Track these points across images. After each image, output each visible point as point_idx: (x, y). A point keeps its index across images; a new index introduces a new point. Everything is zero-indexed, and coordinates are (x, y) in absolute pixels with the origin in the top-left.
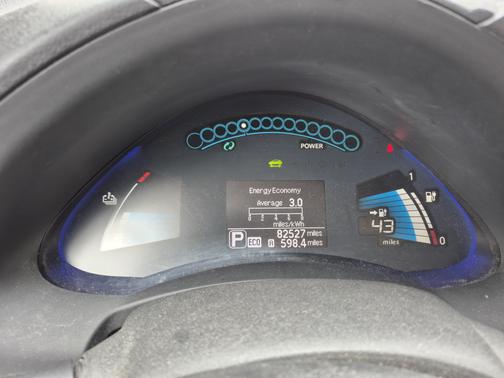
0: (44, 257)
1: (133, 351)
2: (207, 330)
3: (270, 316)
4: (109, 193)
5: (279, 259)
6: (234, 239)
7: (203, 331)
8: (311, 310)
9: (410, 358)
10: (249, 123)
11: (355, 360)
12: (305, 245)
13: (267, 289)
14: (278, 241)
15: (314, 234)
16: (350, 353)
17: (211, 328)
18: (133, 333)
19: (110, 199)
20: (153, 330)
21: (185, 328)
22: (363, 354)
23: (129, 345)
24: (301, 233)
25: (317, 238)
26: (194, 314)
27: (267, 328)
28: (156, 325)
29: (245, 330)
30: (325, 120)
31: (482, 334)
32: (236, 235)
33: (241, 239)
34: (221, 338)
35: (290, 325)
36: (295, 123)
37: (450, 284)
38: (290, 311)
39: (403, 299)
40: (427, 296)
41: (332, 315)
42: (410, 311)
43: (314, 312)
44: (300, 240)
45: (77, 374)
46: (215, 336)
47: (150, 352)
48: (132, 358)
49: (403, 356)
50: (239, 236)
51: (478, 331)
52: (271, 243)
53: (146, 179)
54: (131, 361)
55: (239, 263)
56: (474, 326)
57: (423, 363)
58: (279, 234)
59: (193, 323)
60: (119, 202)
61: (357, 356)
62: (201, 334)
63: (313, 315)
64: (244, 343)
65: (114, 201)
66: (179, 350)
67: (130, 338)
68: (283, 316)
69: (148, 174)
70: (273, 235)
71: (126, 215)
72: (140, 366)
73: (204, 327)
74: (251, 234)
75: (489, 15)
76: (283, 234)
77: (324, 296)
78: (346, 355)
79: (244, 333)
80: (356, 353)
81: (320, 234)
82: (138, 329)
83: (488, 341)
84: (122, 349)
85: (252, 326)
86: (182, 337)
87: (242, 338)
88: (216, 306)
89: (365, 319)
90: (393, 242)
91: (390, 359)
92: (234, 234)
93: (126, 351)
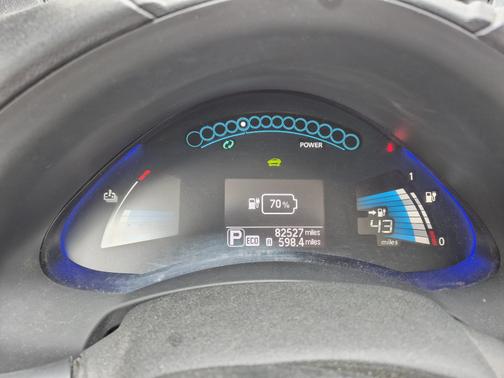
0: (46, 254)
1: (128, 352)
2: (200, 334)
3: (261, 321)
4: (110, 191)
5: (276, 259)
6: (232, 238)
7: (196, 336)
8: (303, 316)
9: (399, 367)
10: (249, 121)
11: (344, 369)
12: (302, 244)
13: (261, 293)
14: (276, 239)
15: (312, 233)
16: (340, 362)
17: (204, 333)
18: (129, 333)
19: (111, 196)
20: (149, 331)
21: (180, 331)
22: (351, 363)
23: (125, 345)
24: (299, 232)
25: (315, 237)
26: (188, 316)
27: (258, 334)
28: (151, 326)
29: (237, 336)
30: (325, 118)
31: (476, 342)
32: (234, 233)
33: (239, 237)
34: (212, 343)
35: (281, 331)
36: (295, 121)
37: (447, 287)
38: (282, 318)
39: (397, 304)
40: (422, 300)
41: (324, 321)
42: (402, 317)
43: (305, 319)
44: (298, 239)
45: (75, 373)
46: (207, 341)
47: (144, 354)
48: (127, 359)
49: (392, 366)
50: (237, 235)
51: (472, 339)
52: (269, 241)
53: (147, 177)
54: (126, 363)
55: (236, 262)
56: (467, 333)
57: (412, 373)
58: (277, 233)
59: (187, 326)
60: (120, 200)
61: (346, 365)
62: (194, 338)
63: (305, 322)
64: (235, 349)
65: (115, 198)
66: (173, 354)
67: (127, 339)
68: (275, 322)
69: (148, 172)
70: (271, 233)
71: (127, 212)
72: (134, 369)
73: (198, 331)
74: (249, 232)
75: (487, 24)
76: (281, 233)
77: (317, 300)
78: (336, 364)
79: (235, 339)
80: (345, 362)
81: (318, 233)
82: (134, 329)
83: (481, 349)
84: (118, 349)
85: (243, 331)
86: (175, 341)
87: (234, 344)
88: (210, 309)
89: (357, 327)
90: (391, 243)
91: (379, 368)
92: (232, 233)
93: (122, 352)
